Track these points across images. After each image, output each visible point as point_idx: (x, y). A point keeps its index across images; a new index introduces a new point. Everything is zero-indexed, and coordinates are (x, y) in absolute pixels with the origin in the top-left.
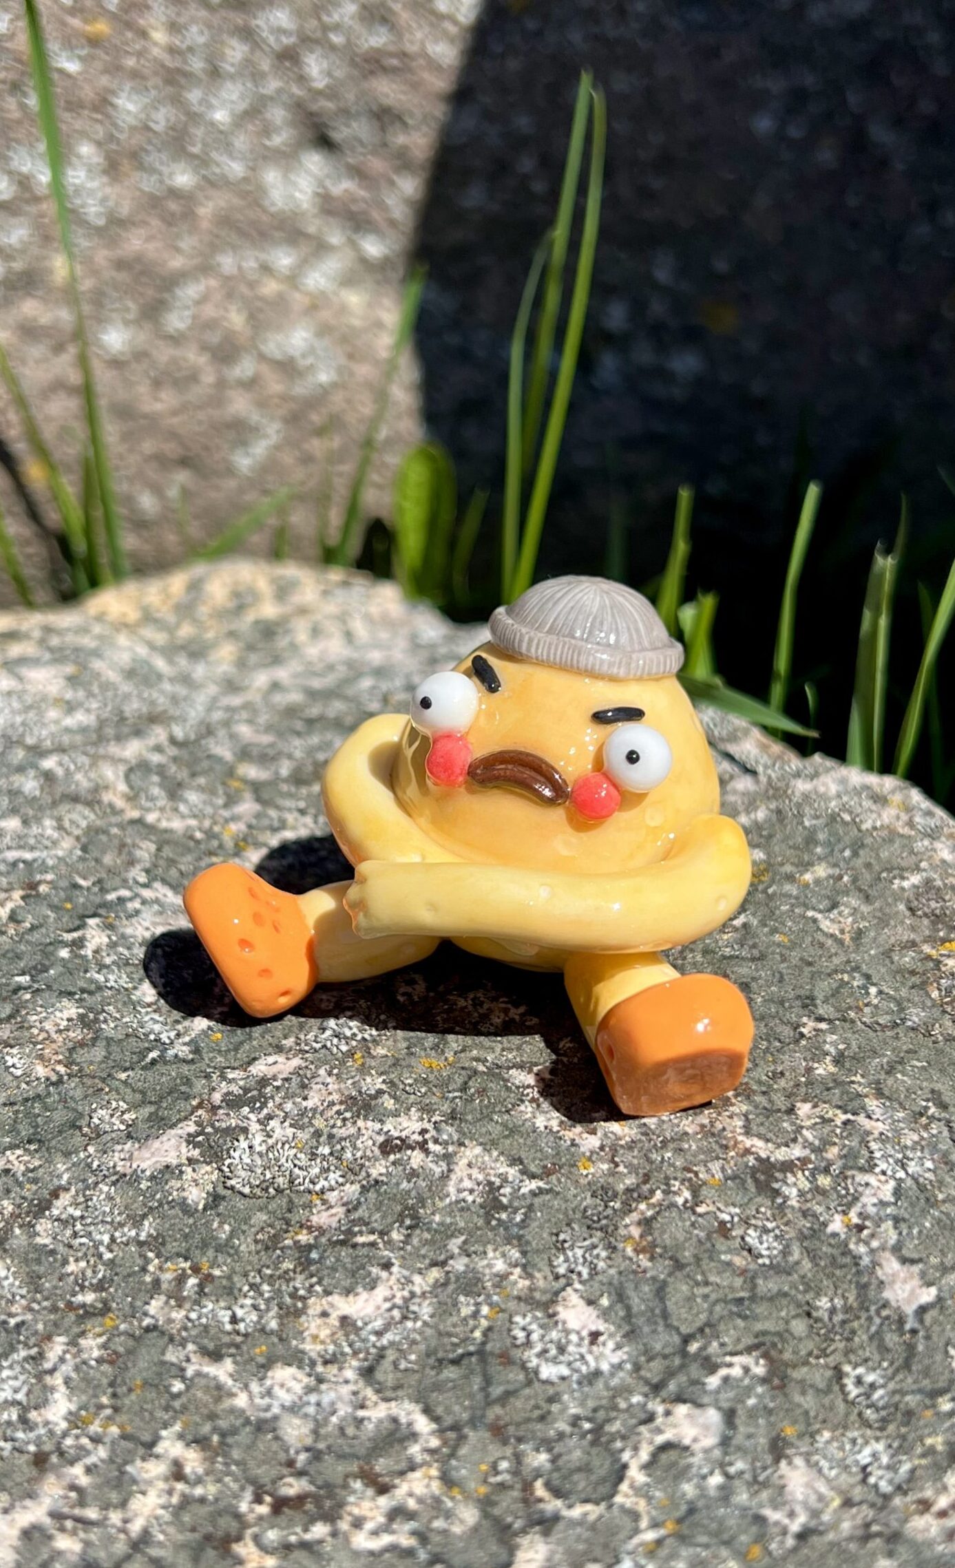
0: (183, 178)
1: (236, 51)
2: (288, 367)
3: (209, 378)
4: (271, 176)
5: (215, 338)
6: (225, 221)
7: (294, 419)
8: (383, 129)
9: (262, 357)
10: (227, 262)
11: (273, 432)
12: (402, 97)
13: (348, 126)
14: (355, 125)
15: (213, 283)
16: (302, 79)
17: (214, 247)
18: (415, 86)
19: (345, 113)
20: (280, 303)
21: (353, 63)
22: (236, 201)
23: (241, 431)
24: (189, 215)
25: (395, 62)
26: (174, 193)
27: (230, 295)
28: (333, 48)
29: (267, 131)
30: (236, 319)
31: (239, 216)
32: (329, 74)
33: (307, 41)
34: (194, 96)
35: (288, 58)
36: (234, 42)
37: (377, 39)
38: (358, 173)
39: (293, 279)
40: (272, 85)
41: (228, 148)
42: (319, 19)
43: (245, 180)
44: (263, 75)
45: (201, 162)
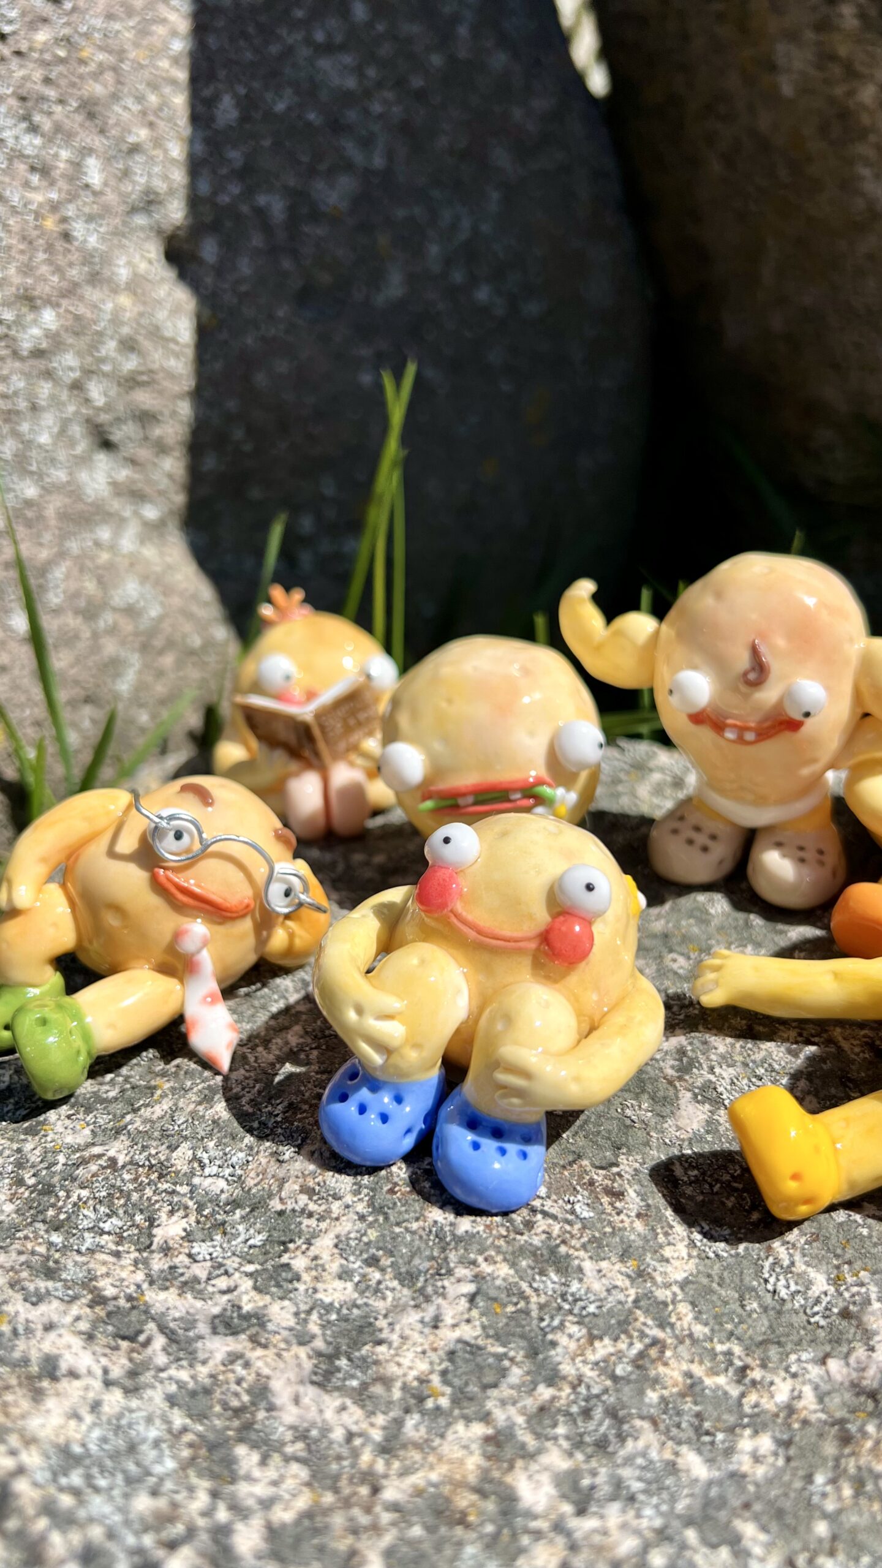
0: (31, 491)
1: (45, 389)
2: (131, 611)
3: (86, 634)
4: (83, 476)
5: (82, 603)
6: (64, 516)
7: (145, 649)
8: (144, 427)
9: (115, 610)
10: (74, 546)
11: (135, 660)
12: (155, 402)
13: (120, 430)
14: (124, 427)
15: (68, 563)
16: (87, 401)
17: (63, 536)
18: (161, 392)
19: (118, 420)
20: (110, 567)
21: (119, 384)
22: (67, 500)
23: (114, 666)
24: (40, 518)
25: (145, 378)
26: (29, 503)
27: (82, 570)
28: (105, 375)
29: (72, 443)
30: (90, 586)
31: (70, 511)
32: (106, 395)
33: (88, 373)
34: (25, 427)
35: (77, 386)
36: (43, 383)
37: (130, 364)
38: (133, 462)
39: (113, 548)
40: (71, 409)
41: (53, 461)
42: (93, 356)
43: (68, 482)
44: (64, 404)
45: (39, 476)
